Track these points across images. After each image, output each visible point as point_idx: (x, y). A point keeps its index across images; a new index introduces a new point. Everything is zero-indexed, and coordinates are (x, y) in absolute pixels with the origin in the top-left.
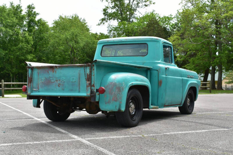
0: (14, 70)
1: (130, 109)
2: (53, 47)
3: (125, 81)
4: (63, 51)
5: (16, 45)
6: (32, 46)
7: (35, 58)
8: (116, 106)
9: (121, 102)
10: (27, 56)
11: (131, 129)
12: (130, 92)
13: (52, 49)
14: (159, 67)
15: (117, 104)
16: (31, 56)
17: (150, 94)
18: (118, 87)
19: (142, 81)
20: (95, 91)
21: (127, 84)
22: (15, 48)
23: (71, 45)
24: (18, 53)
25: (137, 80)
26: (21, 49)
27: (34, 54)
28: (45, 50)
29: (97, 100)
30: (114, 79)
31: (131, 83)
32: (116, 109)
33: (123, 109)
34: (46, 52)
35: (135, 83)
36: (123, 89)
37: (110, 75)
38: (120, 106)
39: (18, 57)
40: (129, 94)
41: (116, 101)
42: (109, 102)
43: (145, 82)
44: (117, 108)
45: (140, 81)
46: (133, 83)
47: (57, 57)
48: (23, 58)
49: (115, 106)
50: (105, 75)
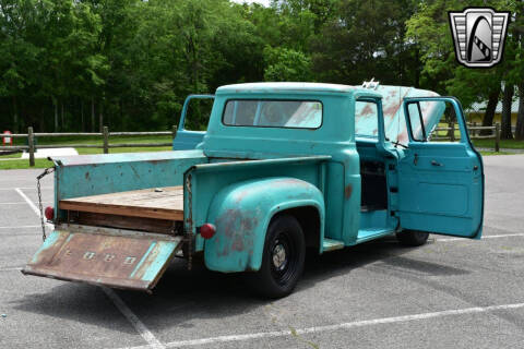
0: (61, 90)
1: (275, 257)
2: (147, 36)
3: (263, 202)
4: (170, 46)
5: (64, 35)
6: (101, 36)
7: (107, 63)
8: (240, 261)
9: (251, 252)
10: (88, 59)
11: (276, 303)
12: (275, 224)
13: (146, 43)
14: (346, 156)
15: (243, 256)
16: (97, 59)
17: (323, 222)
18: (244, 219)
19: (303, 196)
20: (194, 231)
21: (265, 211)
22: (61, 40)
23: (188, 33)
24: (69, 53)
25: (290, 198)
26: (76, 42)
27: (103, 54)
28: (128, 45)
29: (199, 248)
30: (237, 203)
31: (275, 207)
32: (240, 269)
33: (256, 265)
34: (133, 48)
35: (284, 204)
36: (256, 223)
37: (228, 192)
38: (249, 260)
39: (68, 62)
40: (271, 230)
41: (240, 250)
42: (225, 253)
43: (309, 197)
44: (244, 264)
45: (297, 197)
46: (280, 205)
47: (156, 58)
48: (80, 63)
49: (237, 262)
50: (217, 193)
